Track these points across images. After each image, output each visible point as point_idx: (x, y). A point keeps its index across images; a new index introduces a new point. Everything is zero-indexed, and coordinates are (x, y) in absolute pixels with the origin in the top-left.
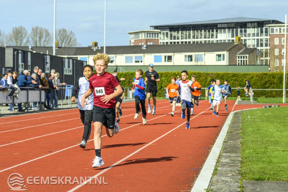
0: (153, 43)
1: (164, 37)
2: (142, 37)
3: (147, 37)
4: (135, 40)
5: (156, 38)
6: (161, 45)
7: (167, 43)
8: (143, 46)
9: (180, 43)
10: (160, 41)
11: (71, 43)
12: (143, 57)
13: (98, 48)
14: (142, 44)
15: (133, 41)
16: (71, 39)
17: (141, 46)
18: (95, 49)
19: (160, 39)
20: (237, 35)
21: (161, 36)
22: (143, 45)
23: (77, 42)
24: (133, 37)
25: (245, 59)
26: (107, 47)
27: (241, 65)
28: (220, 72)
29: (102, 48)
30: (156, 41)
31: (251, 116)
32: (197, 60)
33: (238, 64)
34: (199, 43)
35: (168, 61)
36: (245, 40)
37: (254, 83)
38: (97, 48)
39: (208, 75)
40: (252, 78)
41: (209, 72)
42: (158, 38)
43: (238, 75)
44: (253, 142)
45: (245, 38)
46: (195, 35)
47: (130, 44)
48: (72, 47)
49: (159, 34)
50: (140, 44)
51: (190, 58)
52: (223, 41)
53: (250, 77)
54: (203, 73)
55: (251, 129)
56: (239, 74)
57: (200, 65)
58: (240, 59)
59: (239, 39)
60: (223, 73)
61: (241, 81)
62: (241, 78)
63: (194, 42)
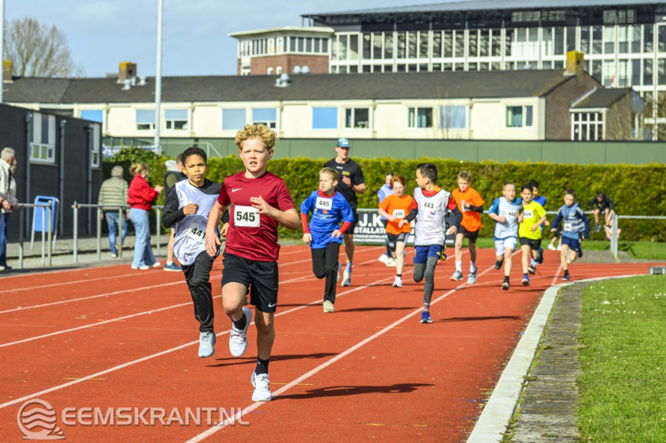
0: (311, 67)
1: (345, 51)
2: (276, 47)
3: (293, 48)
4: (253, 59)
5: (321, 53)
6: (333, 75)
7: (354, 68)
8: (279, 76)
9: (395, 70)
10: (332, 63)
11: (52, 66)
12: (278, 111)
13: (138, 80)
14: (275, 69)
15: (246, 61)
16: (52, 52)
17: (274, 77)
18: (127, 84)
19: (334, 55)
20: (571, 47)
21: (336, 46)
22: (278, 73)
23: (71, 63)
24: (246, 50)
25: (596, 122)
26: (164, 79)
27: (584, 140)
28: (516, 163)
29: (151, 81)
30: (319, 60)
31: (610, 300)
32: (445, 123)
33: (573, 138)
34: (454, 69)
35: (356, 125)
36: (598, 63)
37: (622, 198)
38: (133, 80)
39: (481, 170)
40: (618, 180)
41: (482, 162)
42: (325, 54)
43: (574, 172)
44: (615, 379)
45: (598, 57)
46: (440, 44)
47: (239, 70)
48: (54, 76)
49: (330, 41)
50: (270, 70)
51: (424, 118)
52: (527, 66)
53: (609, 179)
54: (466, 165)
55: (609, 340)
56: (576, 167)
57: (455, 137)
58: (580, 123)
59: (579, 60)
60: (528, 166)
61: (583, 189)
62: (583, 180)
63: (437, 68)
